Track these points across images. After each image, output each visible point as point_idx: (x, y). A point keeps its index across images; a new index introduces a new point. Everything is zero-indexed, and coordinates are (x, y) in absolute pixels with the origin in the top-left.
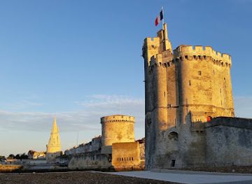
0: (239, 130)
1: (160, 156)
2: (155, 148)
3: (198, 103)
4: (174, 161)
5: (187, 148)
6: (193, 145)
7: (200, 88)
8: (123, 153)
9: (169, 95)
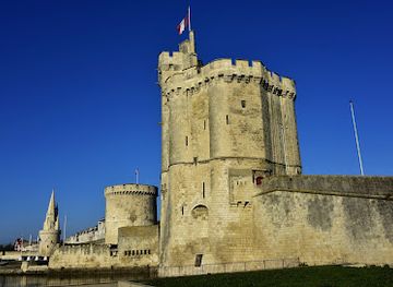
4: (200, 257)
6: (232, 226)
7: (245, 129)
8: (134, 243)
9: (194, 141)
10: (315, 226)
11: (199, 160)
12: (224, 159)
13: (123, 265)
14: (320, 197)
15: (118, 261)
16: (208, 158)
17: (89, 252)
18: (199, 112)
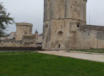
0: (98, 31)
1: (53, 42)
2: (50, 39)
3: (74, 18)
4: (60, 45)
5: (67, 39)
6: (70, 38)
7: (76, 10)
8: (28, 40)
9: (60, 12)
10: (98, 39)
11: (61, 18)
12: (69, 19)
13: (24, 47)
14: (101, 32)
15: (22, 45)
16: (64, 18)
17: (13, 43)
18: (61, 4)
